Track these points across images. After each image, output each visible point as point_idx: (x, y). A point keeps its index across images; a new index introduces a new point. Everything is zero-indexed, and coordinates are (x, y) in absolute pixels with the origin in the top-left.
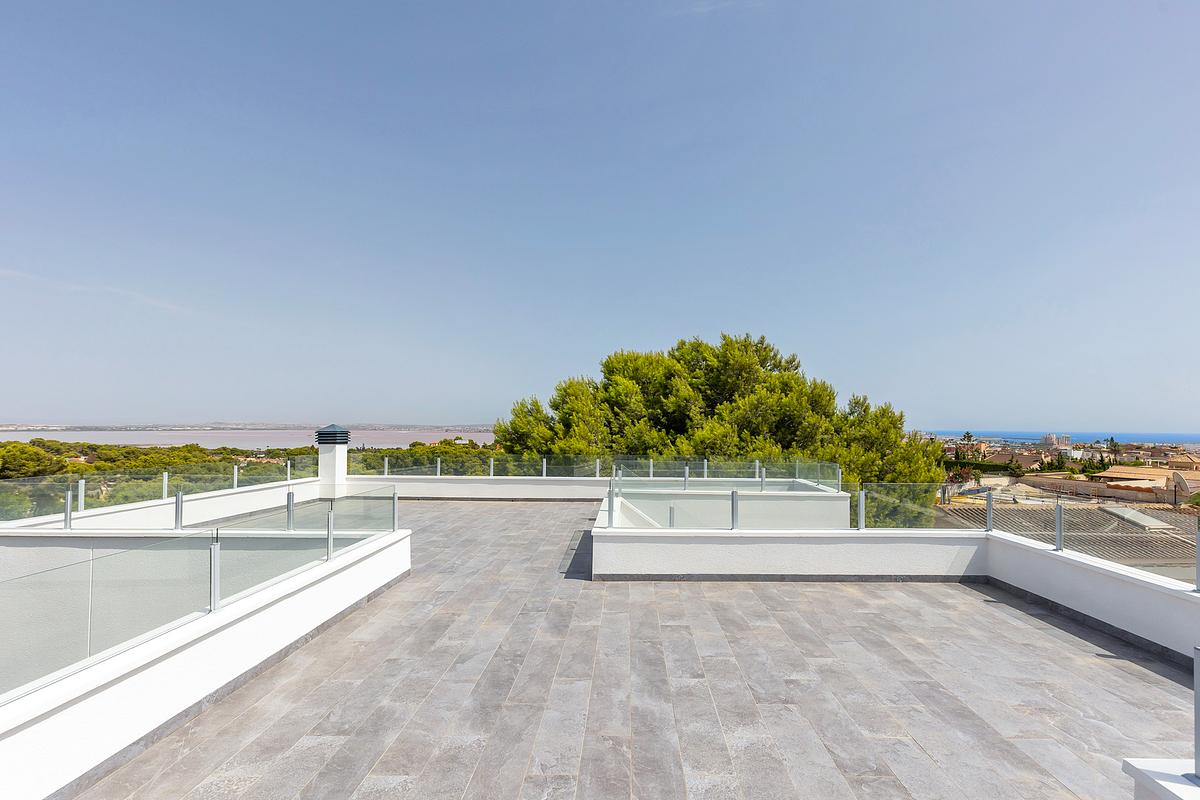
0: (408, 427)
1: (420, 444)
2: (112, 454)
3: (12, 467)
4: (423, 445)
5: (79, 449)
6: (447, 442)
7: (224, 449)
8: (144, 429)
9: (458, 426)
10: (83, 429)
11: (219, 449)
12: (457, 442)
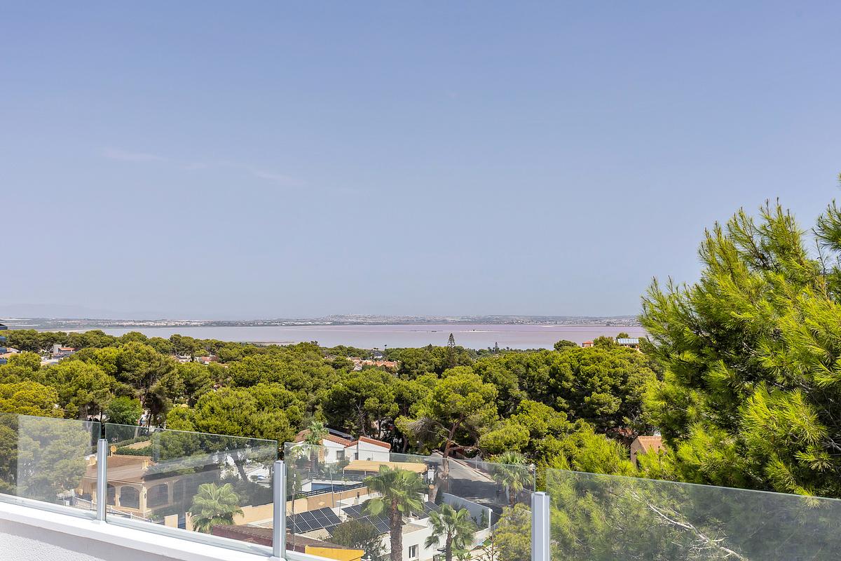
0: (555, 320)
1: (569, 344)
2: (233, 353)
3: (128, 367)
4: (573, 345)
5: (208, 347)
6: (605, 343)
7: (341, 348)
8: (269, 325)
9: (625, 317)
10: (219, 324)
11: (335, 349)
12: (621, 341)
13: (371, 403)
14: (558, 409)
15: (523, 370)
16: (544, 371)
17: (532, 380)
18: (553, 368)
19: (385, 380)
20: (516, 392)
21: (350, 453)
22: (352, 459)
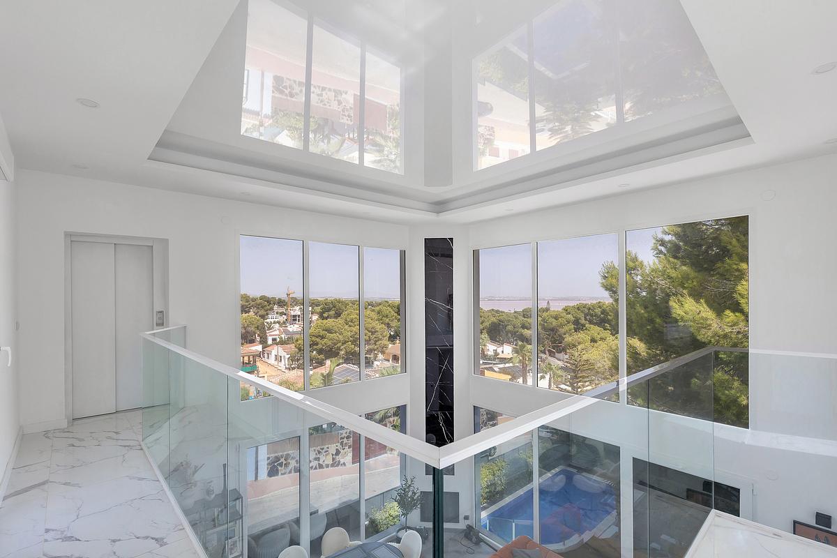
13: (510, 328)
14: (605, 329)
15: (587, 311)
16: (598, 311)
17: (592, 316)
18: (603, 310)
19: (516, 318)
20: (583, 321)
21: (499, 350)
22: (501, 353)
